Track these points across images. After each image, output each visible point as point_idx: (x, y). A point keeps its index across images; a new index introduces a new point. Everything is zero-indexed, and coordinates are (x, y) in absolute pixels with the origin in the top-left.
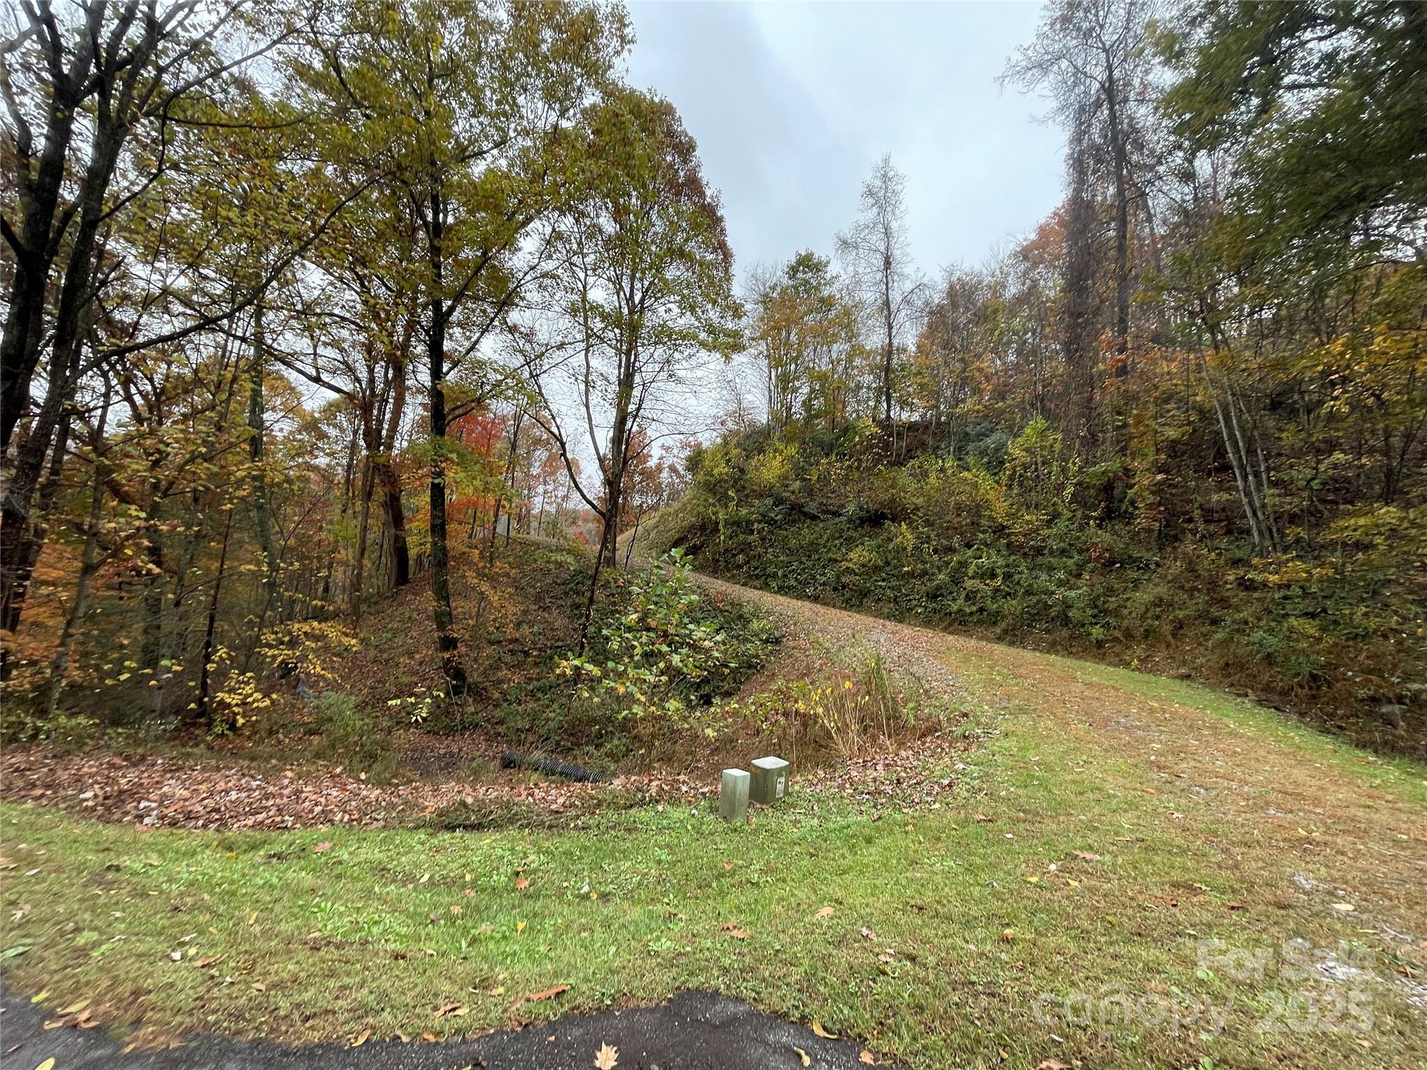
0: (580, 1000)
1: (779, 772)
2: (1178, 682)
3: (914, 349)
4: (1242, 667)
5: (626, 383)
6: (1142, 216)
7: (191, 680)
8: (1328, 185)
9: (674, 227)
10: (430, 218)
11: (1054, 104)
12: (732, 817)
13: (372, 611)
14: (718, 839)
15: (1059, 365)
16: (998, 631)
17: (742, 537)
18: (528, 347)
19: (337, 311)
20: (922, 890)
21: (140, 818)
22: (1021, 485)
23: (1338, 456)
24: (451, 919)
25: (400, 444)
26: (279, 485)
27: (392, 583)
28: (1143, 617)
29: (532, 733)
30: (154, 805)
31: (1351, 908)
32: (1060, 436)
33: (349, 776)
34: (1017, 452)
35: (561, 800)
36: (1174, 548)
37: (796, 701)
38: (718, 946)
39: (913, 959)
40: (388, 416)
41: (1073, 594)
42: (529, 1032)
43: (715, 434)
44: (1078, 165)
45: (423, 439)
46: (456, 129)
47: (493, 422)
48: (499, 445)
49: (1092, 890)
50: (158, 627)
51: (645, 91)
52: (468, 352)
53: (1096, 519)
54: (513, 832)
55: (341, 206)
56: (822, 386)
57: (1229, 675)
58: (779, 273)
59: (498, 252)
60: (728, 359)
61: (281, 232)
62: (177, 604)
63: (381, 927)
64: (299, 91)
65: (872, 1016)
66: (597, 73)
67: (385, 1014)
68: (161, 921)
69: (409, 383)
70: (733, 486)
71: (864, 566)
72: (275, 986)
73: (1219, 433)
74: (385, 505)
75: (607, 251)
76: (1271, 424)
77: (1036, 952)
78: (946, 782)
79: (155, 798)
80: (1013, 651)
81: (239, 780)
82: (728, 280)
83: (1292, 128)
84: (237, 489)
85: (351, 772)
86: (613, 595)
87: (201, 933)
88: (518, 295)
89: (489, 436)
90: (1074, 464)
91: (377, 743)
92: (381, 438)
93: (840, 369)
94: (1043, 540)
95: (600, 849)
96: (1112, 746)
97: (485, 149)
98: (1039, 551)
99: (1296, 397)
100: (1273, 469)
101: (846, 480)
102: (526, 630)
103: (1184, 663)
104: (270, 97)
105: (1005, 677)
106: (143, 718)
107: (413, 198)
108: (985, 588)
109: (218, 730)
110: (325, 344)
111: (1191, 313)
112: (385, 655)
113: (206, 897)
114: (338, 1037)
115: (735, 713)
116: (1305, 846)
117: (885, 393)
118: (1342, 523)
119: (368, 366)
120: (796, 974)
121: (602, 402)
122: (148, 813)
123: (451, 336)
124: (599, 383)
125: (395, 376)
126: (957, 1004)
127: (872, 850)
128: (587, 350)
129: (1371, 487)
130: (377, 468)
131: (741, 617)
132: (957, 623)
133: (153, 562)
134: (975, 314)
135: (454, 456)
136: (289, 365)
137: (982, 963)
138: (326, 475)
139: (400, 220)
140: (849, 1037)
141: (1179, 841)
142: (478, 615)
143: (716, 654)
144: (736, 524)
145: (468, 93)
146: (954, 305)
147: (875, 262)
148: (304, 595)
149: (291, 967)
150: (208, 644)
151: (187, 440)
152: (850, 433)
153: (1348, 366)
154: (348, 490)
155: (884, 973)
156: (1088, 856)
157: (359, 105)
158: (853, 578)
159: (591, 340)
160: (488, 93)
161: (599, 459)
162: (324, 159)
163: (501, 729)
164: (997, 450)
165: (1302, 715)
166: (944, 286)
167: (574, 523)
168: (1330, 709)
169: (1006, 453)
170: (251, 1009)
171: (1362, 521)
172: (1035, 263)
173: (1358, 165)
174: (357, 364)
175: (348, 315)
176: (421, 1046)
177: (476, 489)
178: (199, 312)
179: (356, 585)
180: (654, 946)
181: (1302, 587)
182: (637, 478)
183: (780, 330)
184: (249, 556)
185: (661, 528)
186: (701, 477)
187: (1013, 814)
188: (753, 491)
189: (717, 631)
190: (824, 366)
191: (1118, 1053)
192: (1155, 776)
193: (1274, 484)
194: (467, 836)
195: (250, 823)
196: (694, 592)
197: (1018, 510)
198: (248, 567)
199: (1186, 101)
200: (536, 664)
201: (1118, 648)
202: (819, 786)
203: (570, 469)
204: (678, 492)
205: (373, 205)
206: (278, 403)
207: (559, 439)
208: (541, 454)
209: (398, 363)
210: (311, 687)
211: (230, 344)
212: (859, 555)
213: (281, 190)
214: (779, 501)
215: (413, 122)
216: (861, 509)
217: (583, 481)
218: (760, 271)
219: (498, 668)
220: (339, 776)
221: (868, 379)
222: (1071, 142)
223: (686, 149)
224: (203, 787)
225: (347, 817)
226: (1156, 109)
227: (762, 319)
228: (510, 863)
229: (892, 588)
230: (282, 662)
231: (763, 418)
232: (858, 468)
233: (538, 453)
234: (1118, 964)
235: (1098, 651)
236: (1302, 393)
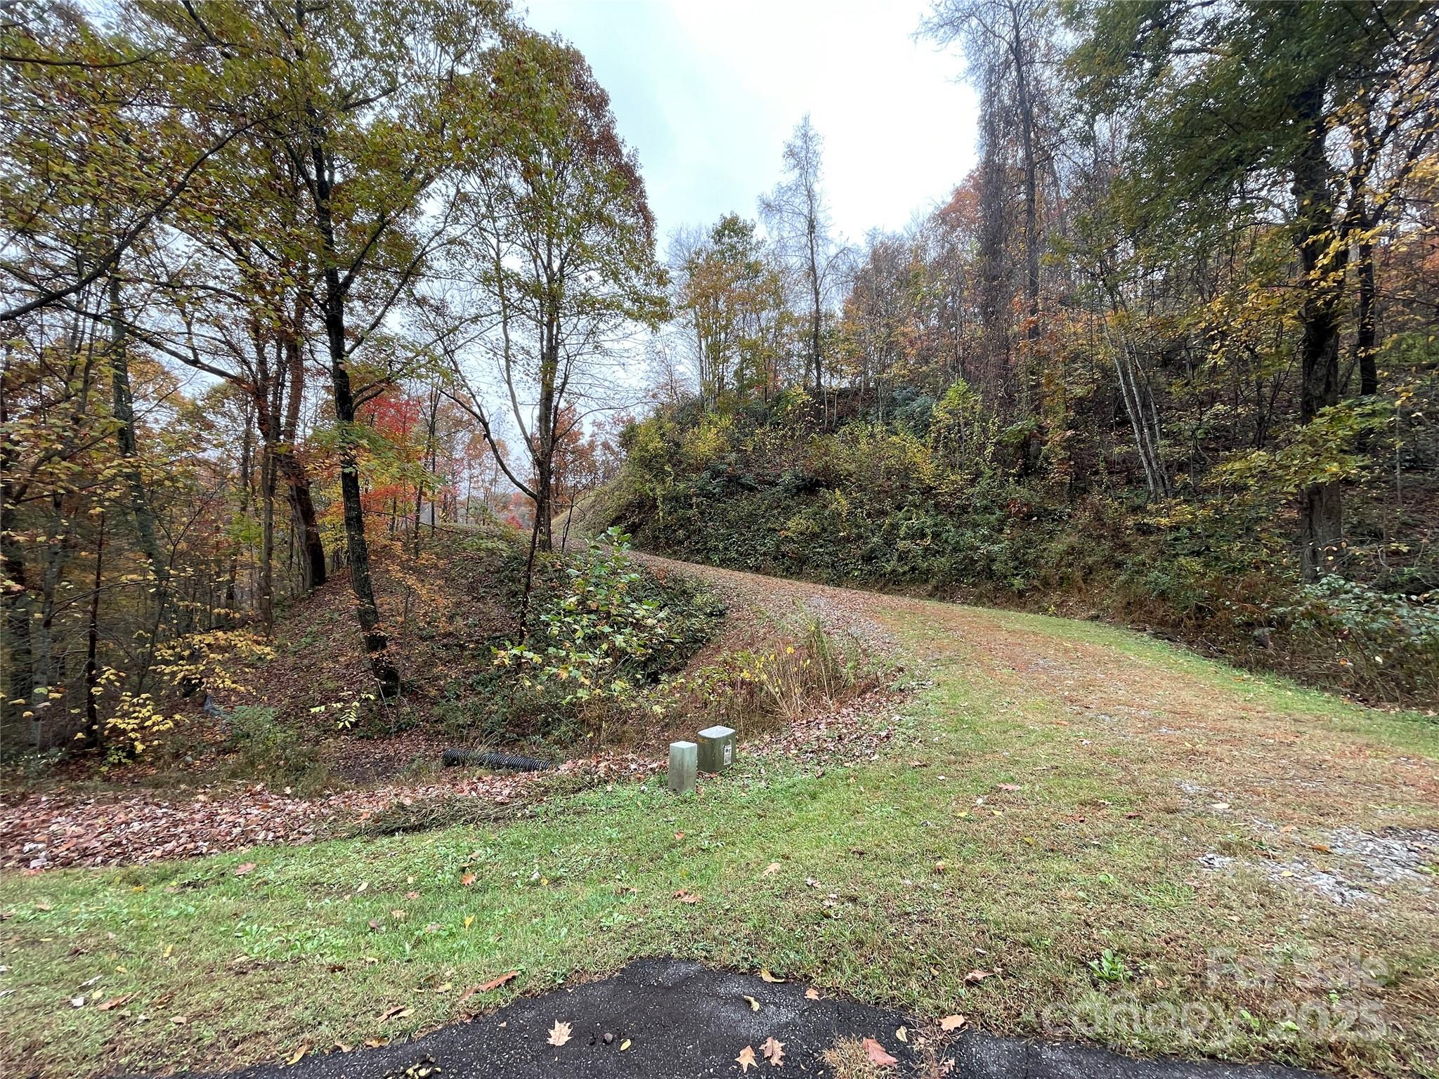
0: (531, 984)
1: (726, 740)
2: (1089, 623)
3: (841, 315)
4: (1141, 604)
5: (550, 356)
6: (1049, 180)
7: (74, 708)
8: (1211, 149)
9: (591, 189)
10: (313, 176)
11: (965, 64)
12: (681, 788)
13: (287, 614)
14: (668, 812)
15: (976, 329)
16: (930, 588)
17: (681, 512)
18: (440, 321)
19: (211, 283)
20: (863, 837)
21: (25, 861)
22: (946, 446)
23: (1219, 407)
24: (394, 925)
25: (303, 431)
26: (160, 483)
27: (308, 583)
28: (1058, 566)
29: (475, 727)
30: (41, 846)
31: (1226, 806)
32: (980, 398)
33: (272, 792)
34: (941, 415)
35: (506, 792)
36: (1084, 499)
37: (741, 671)
38: (670, 913)
39: (854, 900)
40: (285, 402)
41: (996, 548)
42: (479, 1022)
43: (647, 408)
44: (990, 127)
45: (330, 425)
46: (335, 72)
47: (407, 404)
48: (417, 429)
49: (1013, 817)
50: (29, 652)
51: (549, 35)
52: (373, 327)
53: (1014, 475)
54: (457, 828)
55: (202, 160)
56: (753, 355)
57: (1131, 613)
58: (704, 237)
59: (398, 215)
60: (655, 329)
61: (132, 190)
62: (48, 624)
63: (316, 942)
64: (138, 23)
65: (817, 957)
66: (493, 13)
67: (323, 1027)
68: (56, 967)
69: (307, 364)
70: (669, 461)
71: (802, 534)
72: (197, 1016)
73: (1118, 389)
74: (291, 499)
75: (520, 214)
76: (1163, 379)
77: (963, 878)
78: (884, 734)
79: (42, 838)
80: (943, 606)
81: (141, 810)
82: (651, 244)
83: (1179, 92)
84: (108, 489)
85: (275, 787)
86: (551, 580)
87: (107, 972)
88: (424, 263)
89: (404, 420)
90: (994, 424)
91: (304, 755)
92: (279, 426)
93: (770, 336)
94: (968, 499)
95: (549, 835)
96: (1031, 687)
97: (372, 96)
98: (964, 509)
99: (1183, 353)
100: (1165, 421)
101: (781, 449)
102: (460, 622)
103: (1094, 604)
104: (104, 30)
105: (937, 631)
106: (19, 753)
107: (290, 151)
108: (916, 548)
109: (114, 759)
110: (200, 321)
111: (1093, 275)
112: (306, 662)
113: (111, 935)
114: (272, 1058)
115: (682, 688)
116: (1191, 756)
117: (815, 360)
118: (1221, 468)
119: (257, 346)
120: (745, 929)
121: (525, 378)
122: (34, 854)
123: (351, 310)
124: (520, 357)
125: (289, 357)
126: (893, 934)
127: (816, 805)
128: (505, 323)
129: (1246, 433)
130: (277, 458)
131: (684, 592)
132: (891, 583)
133: (12, 579)
134: (897, 279)
135: (364, 442)
136: (158, 346)
137: (916, 895)
138: (218, 471)
139: (278, 177)
140: (795, 978)
141: (1087, 765)
142: (406, 611)
143: (660, 631)
144: (676, 500)
145: (347, 30)
146: (878, 270)
147: (799, 226)
148: (204, 604)
149: (214, 995)
150: (91, 666)
151: (39, 436)
152: (783, 402)
153: (1226, 323)
154: (246, 484)
155: (828, 917)
156: (1010, 787)
157: (215, 42)
158: (793, 546)
159: (508, 312)
160: (370, 31)
161: (527, 439)
162: (178, 106)
163: (440, 727)
164: (922, 414)
165: (1190, 643)
166: (866, 250)
167: (505, 507)
168: (1212, 636)
169: (931, 416)
170: (171, 1043)
171: (1237, 465)
172: (952, 227)
173: (1237, 128)
174: (242, 344)
175: (225, 287)
176: (363, 1054)
177: (393, 477)
178: (39, 287)
179: (265, 587)
180: (606, 922)
181: (1189, 529)
182: (569, 457)
183: (707, 297)
184: (131, 565)
185: (598, 507)
186: (636, 453)
187: (944, 758)
188: (690, 465)
189: (661, 608)
190: (753, 334)
191: (1034, 956)
192: (1068, 710)
193: (1166, 436)
194: (407, 838)
195: (158, 853)
196: (635, 571)
197: (943, 471)
198: (130, 577)
199: (1086, 63)
200: (474, 657)
201: (1037, 596)
202: (766, 750)
203: (495, 451)
204: (613, 469)
205: (243, 160)
206: (151, 389)
207: (481, 419)
208: (463, 436)
209: (292, 341)
210: (221, 703)
211: (80, 323)
212: (797, 524)
213: (127, 141)
214: (716, 474)
215: (283, 64)
216: (797, 477)
217: (510, 463)
218: (684, 235)
219: (434, 665)
220: (260, 793)
221: (797, 347)
222: (984, 103)
223: (598, 103)
224: (100, 821)
225: (271, 835)
226: (1059, 71)
227: (689, 286)
228: (455, 860)
229: (830, 554)
230: (184, 678)
231: (696, 390)
232: (792, 437)
233: (460, 435)
234: (1034, 878)
235: (1020, 600)
236: (1187, 350)
